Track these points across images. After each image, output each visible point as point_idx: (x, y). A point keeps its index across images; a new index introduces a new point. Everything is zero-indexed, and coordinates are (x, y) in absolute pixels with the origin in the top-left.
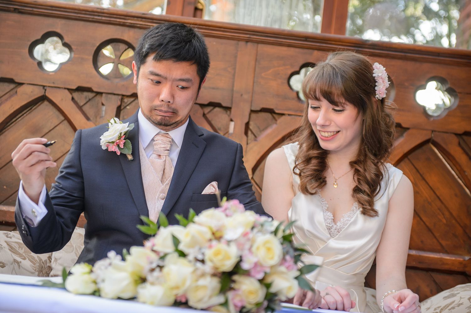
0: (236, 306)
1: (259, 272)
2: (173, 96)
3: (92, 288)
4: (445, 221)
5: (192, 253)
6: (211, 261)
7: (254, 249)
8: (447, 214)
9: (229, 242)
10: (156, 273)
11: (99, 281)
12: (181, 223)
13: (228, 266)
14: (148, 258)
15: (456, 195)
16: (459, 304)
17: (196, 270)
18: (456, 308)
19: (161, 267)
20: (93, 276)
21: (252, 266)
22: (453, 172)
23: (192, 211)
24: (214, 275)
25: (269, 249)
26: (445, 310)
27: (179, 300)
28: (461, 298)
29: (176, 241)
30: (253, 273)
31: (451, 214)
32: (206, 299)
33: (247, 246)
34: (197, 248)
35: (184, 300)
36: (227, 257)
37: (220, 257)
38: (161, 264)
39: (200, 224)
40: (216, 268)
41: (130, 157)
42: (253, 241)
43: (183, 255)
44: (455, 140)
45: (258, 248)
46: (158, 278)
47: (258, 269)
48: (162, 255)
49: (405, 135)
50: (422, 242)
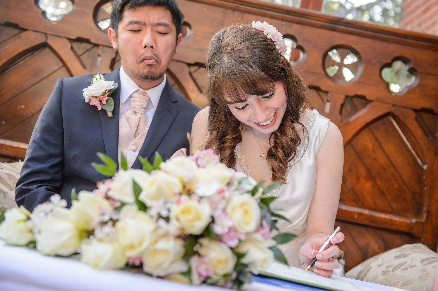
0: (200, 275)
1: (232, 238)
2: (155, 41)
3: (26, 238)
4: (396, 186)
5: (156, 207)
6: (178, 219)
7: (229, 210)
8: (399, 180)
9: (201, 198)
10: (108, 229)
11: (36, 230)
12: (144, 167)
13: (197, 228)
14: (100, 208)
15: (409, 164)
16: (412, 266)
17: (157, 228)
18: (410, 269)
19: (114, 222)
20: (29, 224)
21: (226, 230)
22: (408, 144)
23: (157, 155)
24: (179, 237)
25: (246, 212)
26: (397, 270)
27: (131, 262)
28: (413, 260)
29: (137, 190)
30: (225, 239)
31: (403, 180)
32: (166, 265)
33: (221, 206)
34: (161, 202)
35: (137, 263)
36: (198, 218)
37: (190, 217)
38: (115, 217)
39: (166, 172)
40: (182, 229)
41: (110, 115)
42: (228, 201)
43: (143, 207)
44: (413, 115)
45: (233, 209)
46: (108, 235)
47: (232, 234)
48: (118, 204)
49: (368, 107)
50: (375, 203)
